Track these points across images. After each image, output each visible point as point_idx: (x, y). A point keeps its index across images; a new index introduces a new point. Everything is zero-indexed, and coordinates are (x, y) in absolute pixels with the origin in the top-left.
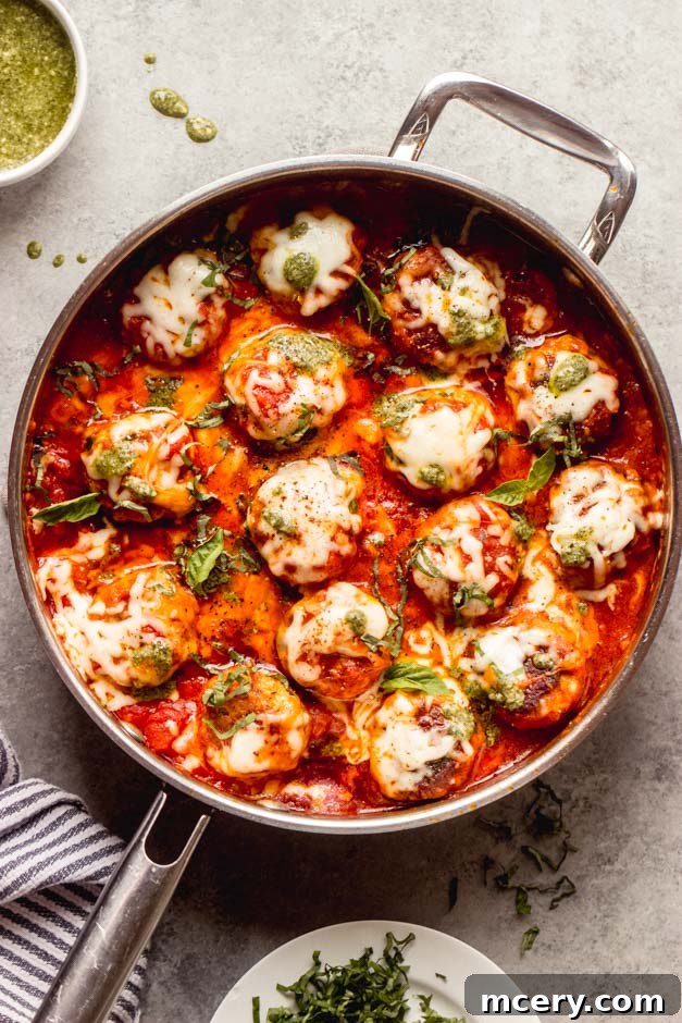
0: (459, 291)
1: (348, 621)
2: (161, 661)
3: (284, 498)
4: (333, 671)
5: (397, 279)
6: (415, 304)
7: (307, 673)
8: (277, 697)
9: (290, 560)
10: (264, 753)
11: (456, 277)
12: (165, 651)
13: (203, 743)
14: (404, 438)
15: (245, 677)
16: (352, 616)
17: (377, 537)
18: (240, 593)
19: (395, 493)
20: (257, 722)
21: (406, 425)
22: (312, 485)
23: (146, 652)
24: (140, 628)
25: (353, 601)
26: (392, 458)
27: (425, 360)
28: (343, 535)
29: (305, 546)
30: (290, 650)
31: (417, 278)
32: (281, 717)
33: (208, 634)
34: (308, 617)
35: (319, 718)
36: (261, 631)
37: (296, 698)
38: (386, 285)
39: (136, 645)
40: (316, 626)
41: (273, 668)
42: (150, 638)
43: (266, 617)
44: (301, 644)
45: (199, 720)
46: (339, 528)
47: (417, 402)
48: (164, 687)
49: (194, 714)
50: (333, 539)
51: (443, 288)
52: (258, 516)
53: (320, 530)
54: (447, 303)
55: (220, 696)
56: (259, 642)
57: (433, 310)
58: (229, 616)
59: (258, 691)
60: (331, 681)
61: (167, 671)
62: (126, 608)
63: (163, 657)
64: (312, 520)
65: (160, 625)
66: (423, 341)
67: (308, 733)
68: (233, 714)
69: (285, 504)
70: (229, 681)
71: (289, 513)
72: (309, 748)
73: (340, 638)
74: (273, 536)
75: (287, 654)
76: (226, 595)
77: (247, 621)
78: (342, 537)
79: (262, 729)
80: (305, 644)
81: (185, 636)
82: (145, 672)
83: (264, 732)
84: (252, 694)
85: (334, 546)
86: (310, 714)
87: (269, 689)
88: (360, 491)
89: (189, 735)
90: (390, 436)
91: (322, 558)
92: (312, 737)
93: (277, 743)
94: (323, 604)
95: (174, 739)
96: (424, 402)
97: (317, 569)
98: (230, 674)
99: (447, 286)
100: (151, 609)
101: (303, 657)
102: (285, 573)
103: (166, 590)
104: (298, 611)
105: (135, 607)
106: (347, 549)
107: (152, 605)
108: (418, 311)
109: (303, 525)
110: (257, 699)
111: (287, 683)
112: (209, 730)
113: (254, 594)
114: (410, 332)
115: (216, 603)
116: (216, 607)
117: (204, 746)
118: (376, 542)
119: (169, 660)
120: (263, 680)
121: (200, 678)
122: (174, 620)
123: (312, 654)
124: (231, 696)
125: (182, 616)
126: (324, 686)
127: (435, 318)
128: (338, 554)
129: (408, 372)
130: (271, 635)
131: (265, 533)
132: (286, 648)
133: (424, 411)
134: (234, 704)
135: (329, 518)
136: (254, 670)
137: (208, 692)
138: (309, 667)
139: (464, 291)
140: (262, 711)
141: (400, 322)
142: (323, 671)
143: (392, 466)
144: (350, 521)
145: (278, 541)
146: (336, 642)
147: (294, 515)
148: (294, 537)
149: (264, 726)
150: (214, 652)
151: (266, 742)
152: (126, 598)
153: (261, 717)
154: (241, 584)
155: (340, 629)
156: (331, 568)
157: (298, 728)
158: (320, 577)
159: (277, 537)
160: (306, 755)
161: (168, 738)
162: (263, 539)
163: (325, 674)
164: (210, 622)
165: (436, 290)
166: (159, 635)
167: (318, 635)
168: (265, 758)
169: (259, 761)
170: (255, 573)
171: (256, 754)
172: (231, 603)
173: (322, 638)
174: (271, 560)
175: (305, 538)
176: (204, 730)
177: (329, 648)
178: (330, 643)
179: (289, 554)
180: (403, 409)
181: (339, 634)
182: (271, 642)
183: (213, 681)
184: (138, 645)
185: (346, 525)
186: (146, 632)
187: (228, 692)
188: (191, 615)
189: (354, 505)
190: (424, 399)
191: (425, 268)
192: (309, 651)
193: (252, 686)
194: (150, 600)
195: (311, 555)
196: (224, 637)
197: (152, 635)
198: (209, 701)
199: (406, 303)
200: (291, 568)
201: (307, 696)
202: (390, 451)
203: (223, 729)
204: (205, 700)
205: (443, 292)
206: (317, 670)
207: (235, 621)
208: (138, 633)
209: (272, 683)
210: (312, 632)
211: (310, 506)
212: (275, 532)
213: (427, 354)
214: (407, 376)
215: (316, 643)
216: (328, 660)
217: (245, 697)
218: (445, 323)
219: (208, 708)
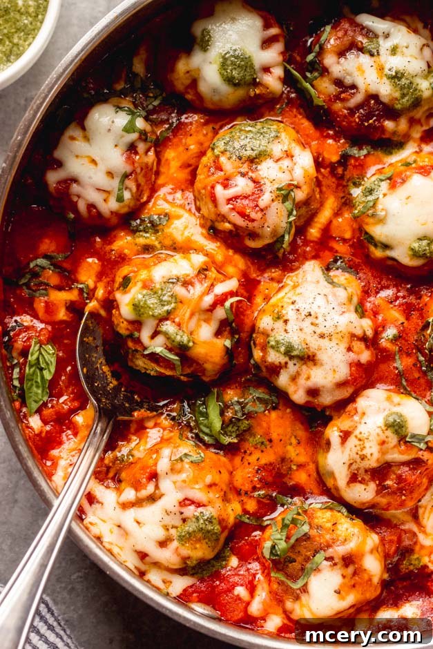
0: (389, 52)
1: (389, 426)
2: (208, 532)
3: (286, 322)
4: (389, 482)
5: (321, 62)
6: (348, 81)
7: (363, 493)
8: (339, 527)
9: (310, 384)
10: (346, 589)
11: (381, 41)
12: (210, 520)
13: (278, 599)
14: (382, 221)
15: (300, 517)
16: (391, 420)
17: (391, 332)
18: (267, 433)
19: (388, 279)
20: (327, 559)
21: (380, 207)
22: (311, 300)
23: (191, 527)
24: (177, 504)
25: (387, 404)
26: (376, 246)
27: (377, 136)
28: (359, 343)
29: (322, 365)
30: (337, 475)
31: (341, 54)
32: (351, 546)
33: (247, 487)
34: (345, 436)
35: (389, 535)
36: (300, 466)
37: (358, 522)
38: (311, 72)
39: (178, 522)
40: (357, 443)
41: (325, 499)
42: (190, 511)
43: (301, 450)
44: (346, 467)
45: (268, 576)
46: (353, 336)
47: (382, 180)
48: (220, 557)
49: (260, 572)
50: (349, 349)
51: (372, 55)
52: (264, 348)
53: (333, 343)
54: (381, 69)
55: (282, 545)
56: (301, 478)
57: (368, 81)
58: (263, 462)
59: (319, 527)
60: (389, 494)
61: (217, 540)
62: (157, 487)
63: (210, 527)
64: (322, 336)
65: (198, 494)
66: (369, 116)
67: (382, 554)
68: (299, 559)
69: (289, 327)
70: (285, 526)
71: (295, 334)
72: (387, 569)
73: (386, 445)
74: (286, 363)
75: (335, 479)
76: (252, 441)
77: (283, 460)
78: (359, 346)
79: (335, 564)
80: (351, 464)
81: (225, 499)
82: (196, 548)
83: (339, 566)
84: (314, 532)
85: (352, 356)
86: (377, 533)
87: (328, 521)
88: (359, 292)
89: (262, 595)
90: (367, 224)
91: (343, 372)
92: (386, 556)
93: (355, 573)
94: (356, 418)
95: (248, 604)
96: (390, 179)
97: (341, 385)
98: (283, 519)
99: (375, 51)
100: (184, 481)
101: (354, 479)
102: (310, 399)
103: (195, 457)
104: (333, 433)
105: (166, 485)
106: (365, 356)
107: (184, 476)
108: (354, 87)
109: (314, 343)
110: (320, 536)
111: (344, 510)
112: (280, 583)
113: (280, 431)
114: (352, 111)
115: (245, 452)
116: (247, 457)
117: (280, 602)
118: (390, 337)
119: (217, 528)
120: (319, 514)
121: (254, 534)
122: (210, 486)
123: (362, 471)
124: (292, 541)
125: (217, 479)
126: (383, 501)
127: (373, 89)
128: (358, 365)
129: (364, 152)
130: (312, 467)
131: (277, 363)
132: (332, 474)
133: (393, 186)
134: (298, 549)
135: (340, 329)
136: (306, 507)
137: (268, 544)
138: (363, 487)
139: (394, 51)
140: (329, 546)
141: (338, 106)
142: (377, 486)
143: (378, 253)
144: (362, 327)
145: (292, 368)
146: (383, 453)
147: (302, 336)
148: (309, 359)
149: (336, 560)
150: (259, 502)
151: (344, 577)
152: (154, 476)
153: (330, 552)
154: (265, 425)
155: (383, 437)
156: (355, 380)
157: (371, 552)
158: (346, 393)
159: (291, 364)
160: (386, 576)
161: (242, 606)
162: (276, 370)
163: (381, 489)
164: (245, 474)
165: (364, 59)
166: (199, 505)
167: (362, 450)
168: (348, 594)
169: (343, 598)
170: (274, 408)
171: (338, 592)
172: (261, 447)
173: (367, 452)
174: (291, 390)
175: (321, 356)
176: (275, 586)
177: (378, 460)
178: (376, 455)
179: (308, 378)
180: (371, 191)
181: (383, 443)
182: (315, 474)
183: (268, 532)
184: (181, 522)
185: (359, 332)
186: (186, 505)
187: (288, 538)
188: (225, 476)
189: (360, 310)
190: (389, 175)
191: (347, 40)
192: (358, 469)
193: (310, 524)
194: (180, 472)
195: (331, 373)
196: (265, 484)
197: (192, 508)
198: (271, 552)
199: (338, 82)
200: (313, 392)
201: (369, 517)
202: (371, 239)
203: (294, 578)
204: (267, 554)
205: (373, 59)
206: (372, 487)
207: (271, 464)
208: (177, 509)
209: (328, 514)
210: (355, 450)
211: (317, 322)
212: (287, 359)
213: (375, 128)
214: (365, 156)
215: (362, 459)
216: (380, 473)
217: (306, 537)
218: (386, 90)
219: (273, 561)
